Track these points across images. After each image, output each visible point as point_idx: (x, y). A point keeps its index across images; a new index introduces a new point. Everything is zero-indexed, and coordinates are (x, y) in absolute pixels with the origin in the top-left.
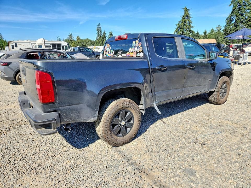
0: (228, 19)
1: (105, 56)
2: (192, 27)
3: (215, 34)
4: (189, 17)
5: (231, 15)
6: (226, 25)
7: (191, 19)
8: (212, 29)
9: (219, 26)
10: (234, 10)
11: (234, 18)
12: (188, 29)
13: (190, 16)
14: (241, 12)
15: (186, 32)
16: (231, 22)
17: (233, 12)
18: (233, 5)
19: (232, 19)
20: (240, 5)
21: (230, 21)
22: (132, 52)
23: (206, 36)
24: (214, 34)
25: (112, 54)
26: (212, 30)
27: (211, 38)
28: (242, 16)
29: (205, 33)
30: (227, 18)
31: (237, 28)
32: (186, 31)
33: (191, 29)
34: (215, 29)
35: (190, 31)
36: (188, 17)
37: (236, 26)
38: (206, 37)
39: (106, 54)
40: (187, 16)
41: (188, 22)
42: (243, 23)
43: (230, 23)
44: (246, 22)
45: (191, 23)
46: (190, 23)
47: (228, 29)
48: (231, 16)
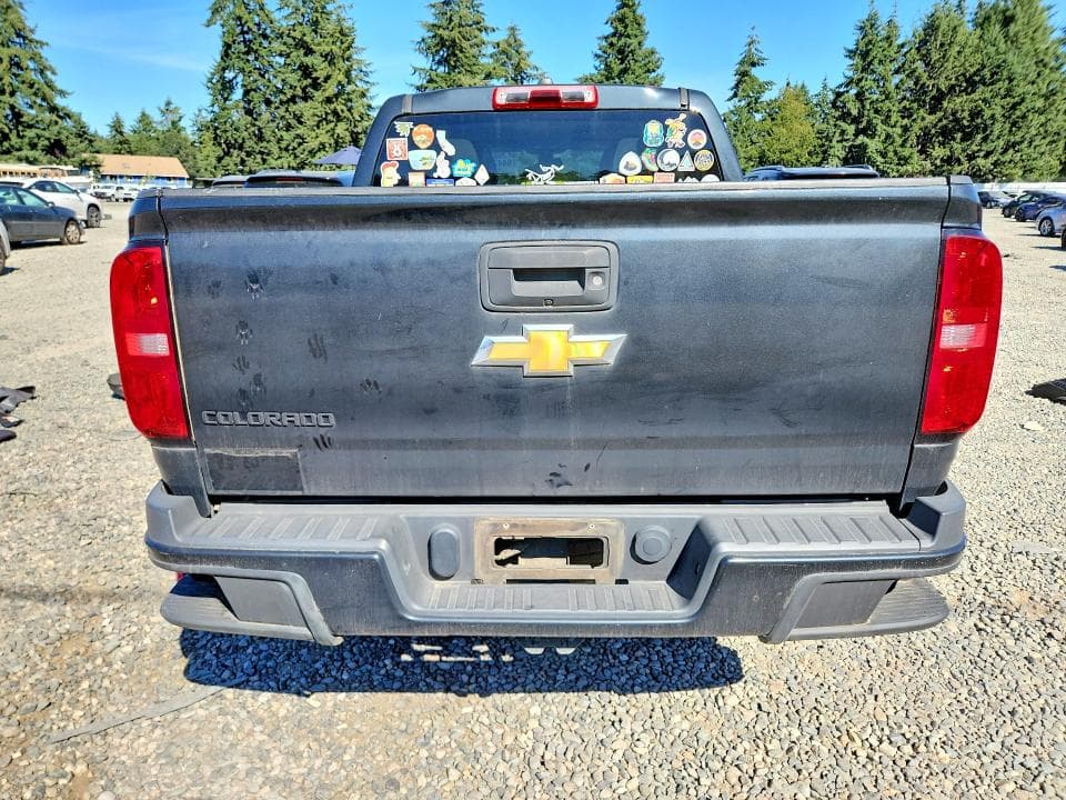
0: (214, 81)
2: (62, 93)
3: (161, 137)
4: (31, 41)
5: (223, 64)
6: (213, 105)
7: (44, 52)
8: (144, 114)
9: (168, 104)
10: (227, 46)
11: (235, 77)
12: (39, 101)
13: (33, 36)
14: (256, 59)
15: (33, 112)
16: (229, 95)
17: (226, 55)
18: (223, 26)
19: (231, 81)
20: (247, 33)
21: (224, 88)
22: (646, 172)
23: (126, 142)
24: (158, 139)
26: (144, 118)
27: (152, 154)
28: (263, 76)
29: (117, 127)
30: (209, 76)
31: (257, 123)
32: (31, 107)
33: (59, 101)
34: (156, 116)
35: (53, 109)
36: (24, 38)
37: (249, 112)
38: (126, 146)
40: (18, 35)
41: (32, 65)
42: (273, 106)
43: (226, 99)
44: (282, 103)
45: (48, 73)
46: (42, 72)
47: (225, 122)
48: (224, 69)
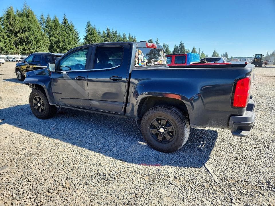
1: (137, 65)
22: (161, 60)
25: (145, 63)
39: (138, 63)
